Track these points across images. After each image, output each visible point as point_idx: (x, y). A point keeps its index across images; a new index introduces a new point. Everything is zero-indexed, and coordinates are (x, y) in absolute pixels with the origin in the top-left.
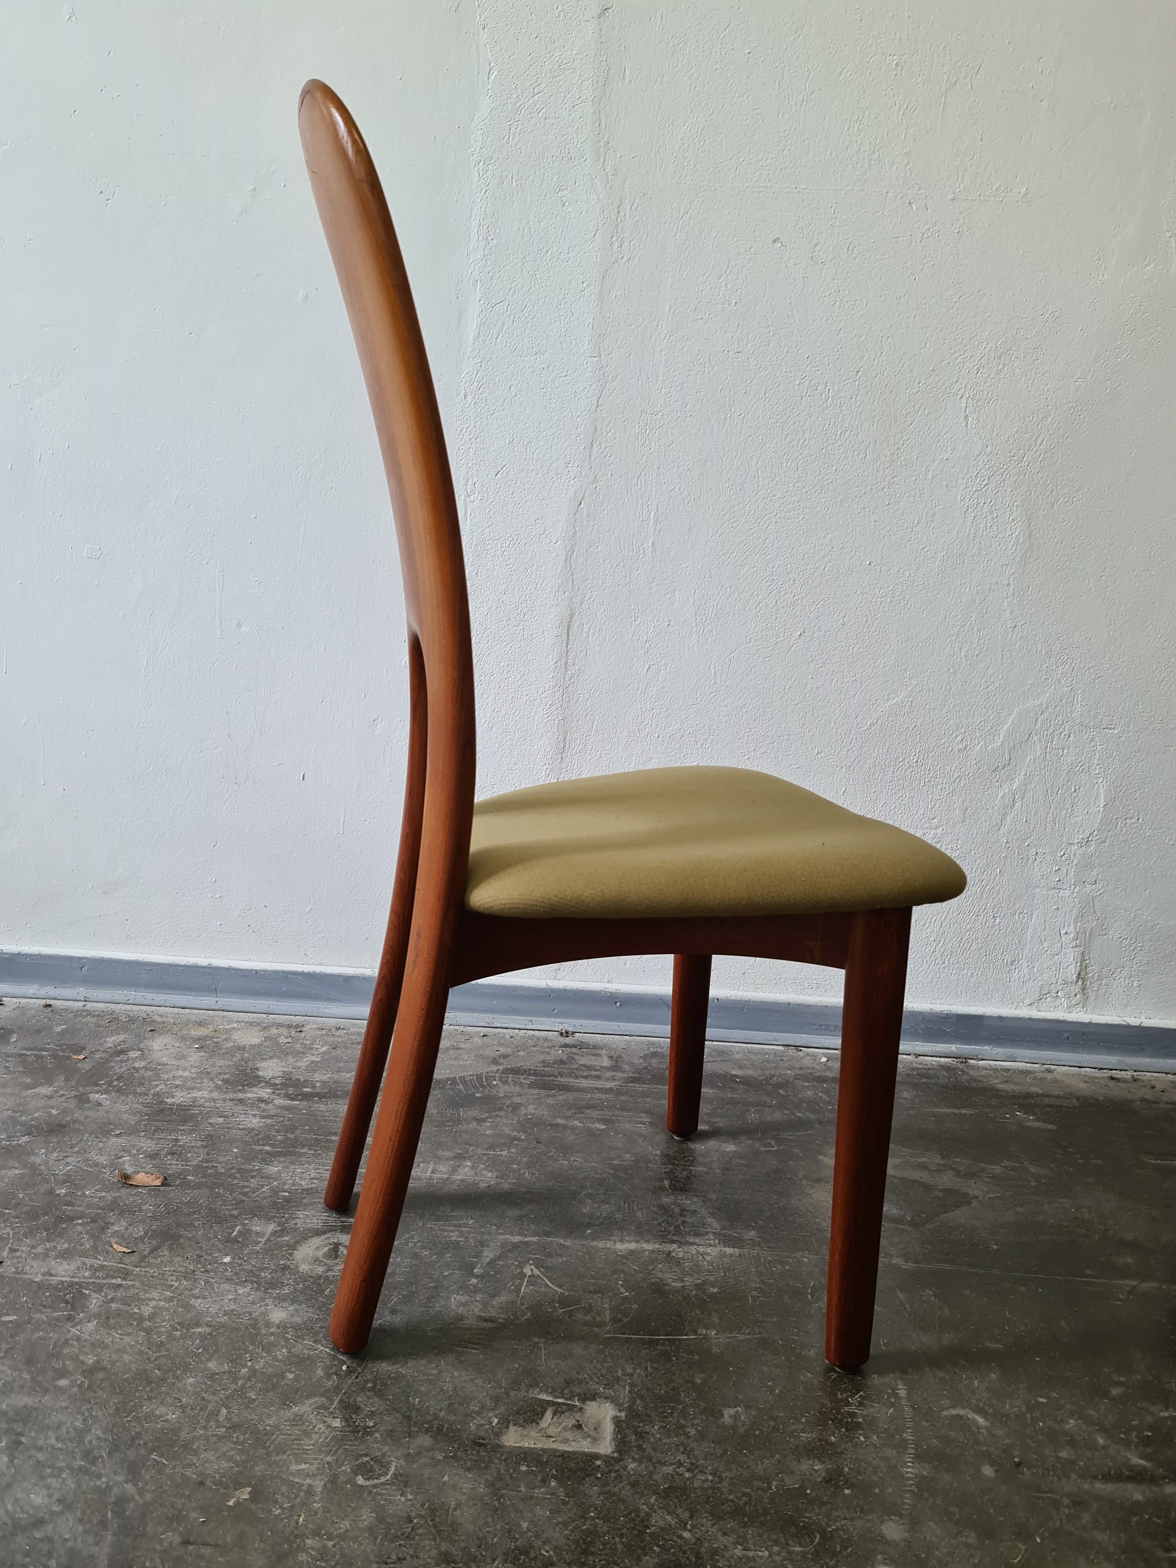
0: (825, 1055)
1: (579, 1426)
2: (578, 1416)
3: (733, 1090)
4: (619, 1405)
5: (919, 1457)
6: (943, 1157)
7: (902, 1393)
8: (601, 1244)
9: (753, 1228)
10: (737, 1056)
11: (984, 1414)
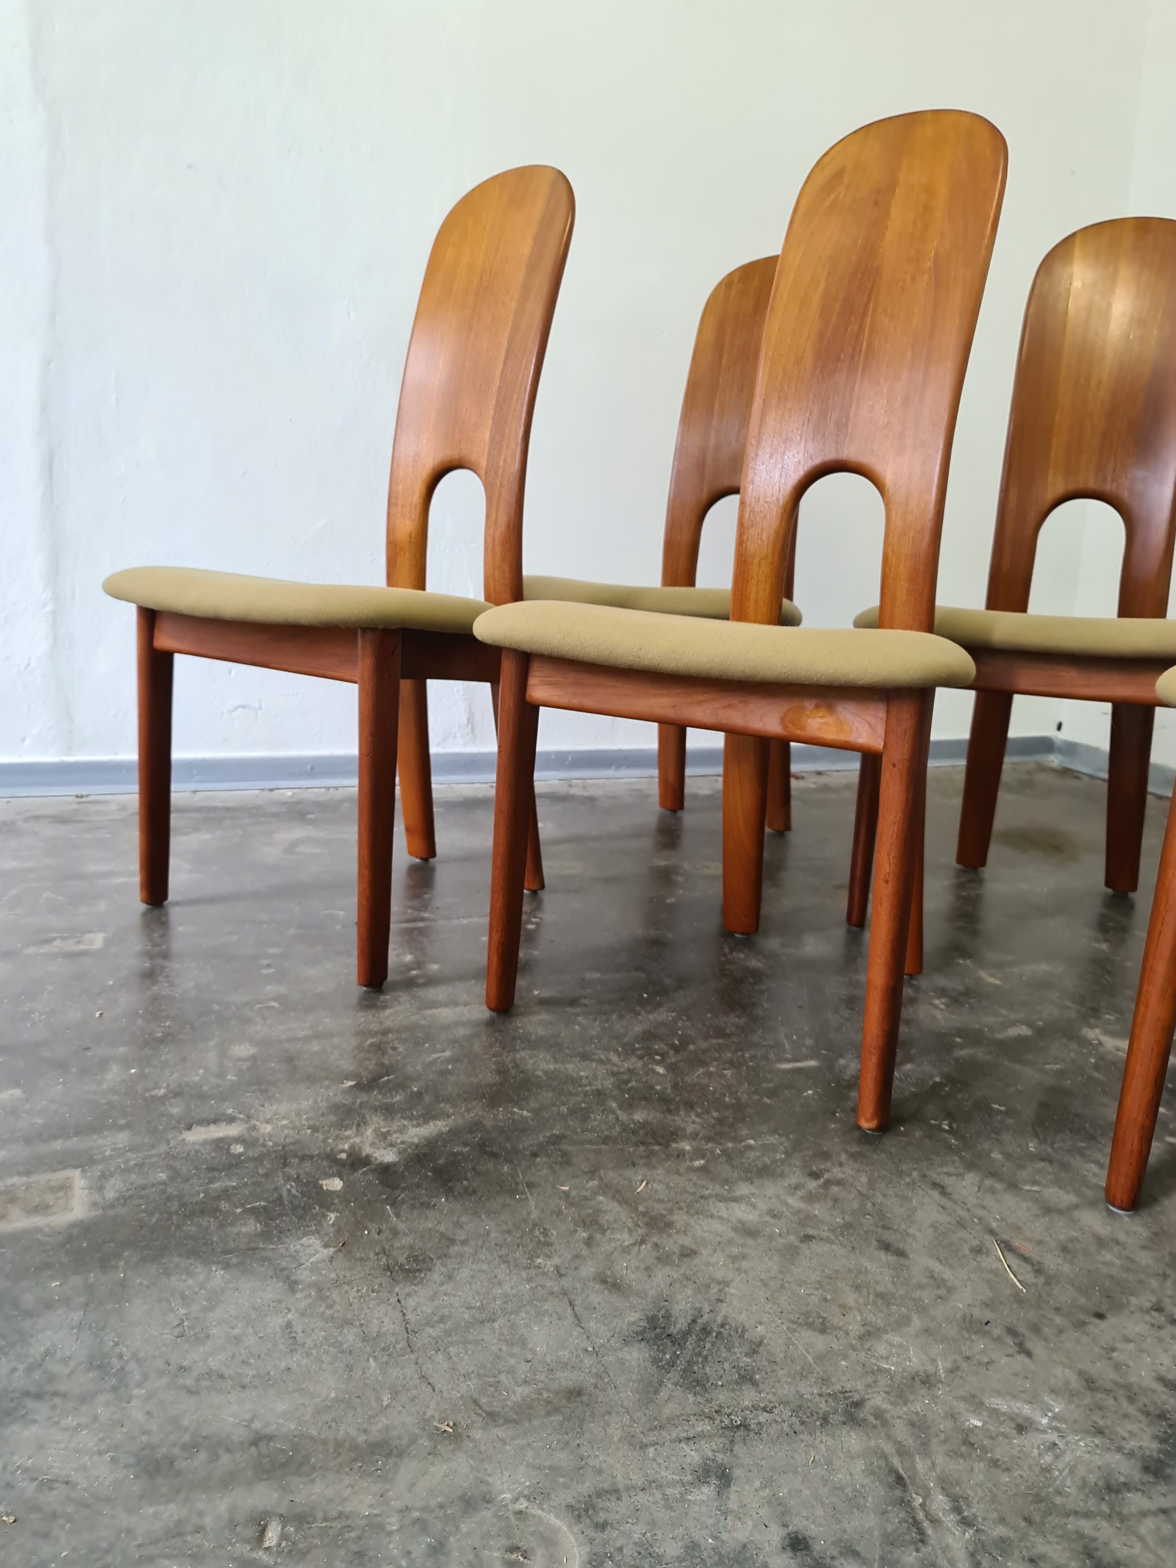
4: (108, 933)
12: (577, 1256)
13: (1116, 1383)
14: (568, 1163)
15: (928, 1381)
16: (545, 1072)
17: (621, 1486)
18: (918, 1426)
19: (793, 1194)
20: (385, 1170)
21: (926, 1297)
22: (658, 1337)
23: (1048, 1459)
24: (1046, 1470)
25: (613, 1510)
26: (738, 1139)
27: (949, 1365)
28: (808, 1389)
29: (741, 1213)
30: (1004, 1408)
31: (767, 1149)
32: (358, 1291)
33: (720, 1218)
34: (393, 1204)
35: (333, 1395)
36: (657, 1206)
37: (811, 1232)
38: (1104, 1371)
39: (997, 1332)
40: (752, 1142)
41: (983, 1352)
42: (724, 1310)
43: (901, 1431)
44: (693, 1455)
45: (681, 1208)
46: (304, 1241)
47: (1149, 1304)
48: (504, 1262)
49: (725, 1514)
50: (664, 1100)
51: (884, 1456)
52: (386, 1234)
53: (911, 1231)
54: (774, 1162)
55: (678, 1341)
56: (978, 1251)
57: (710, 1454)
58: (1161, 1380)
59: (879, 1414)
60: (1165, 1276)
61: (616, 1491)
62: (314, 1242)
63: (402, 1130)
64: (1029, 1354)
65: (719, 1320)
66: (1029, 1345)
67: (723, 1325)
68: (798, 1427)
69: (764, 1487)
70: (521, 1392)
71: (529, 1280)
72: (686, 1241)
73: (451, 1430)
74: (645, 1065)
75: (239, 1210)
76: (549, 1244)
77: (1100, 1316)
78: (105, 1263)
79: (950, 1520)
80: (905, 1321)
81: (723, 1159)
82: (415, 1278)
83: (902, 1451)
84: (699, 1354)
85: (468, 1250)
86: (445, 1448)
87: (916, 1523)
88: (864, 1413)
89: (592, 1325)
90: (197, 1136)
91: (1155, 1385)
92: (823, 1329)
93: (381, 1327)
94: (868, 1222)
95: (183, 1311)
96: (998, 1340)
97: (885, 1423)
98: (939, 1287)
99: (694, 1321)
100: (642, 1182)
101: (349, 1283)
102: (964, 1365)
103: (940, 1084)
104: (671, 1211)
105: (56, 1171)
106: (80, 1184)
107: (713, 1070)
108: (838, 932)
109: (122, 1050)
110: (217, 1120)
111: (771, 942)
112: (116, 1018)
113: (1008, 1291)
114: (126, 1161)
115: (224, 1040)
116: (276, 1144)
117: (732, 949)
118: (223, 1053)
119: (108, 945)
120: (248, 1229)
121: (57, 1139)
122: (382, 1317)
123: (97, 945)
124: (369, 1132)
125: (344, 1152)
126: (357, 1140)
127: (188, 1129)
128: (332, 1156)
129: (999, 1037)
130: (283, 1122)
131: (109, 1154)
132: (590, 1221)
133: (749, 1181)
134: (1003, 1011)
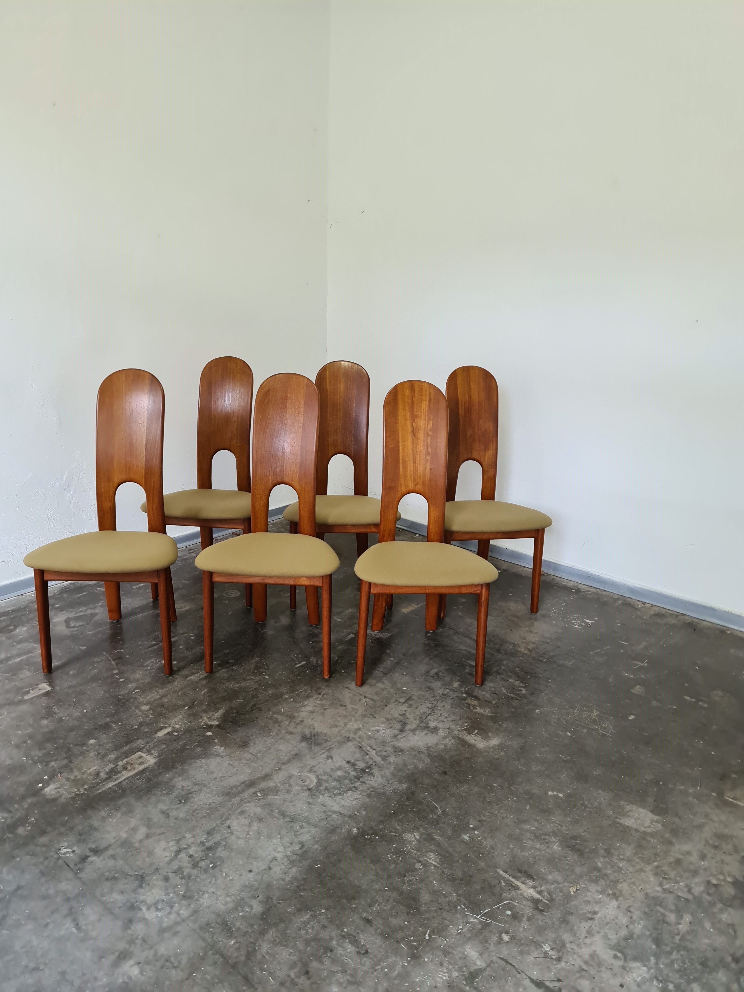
0: (32, 594)
1: (40, 689)
2: (38, 688)
4: (47, 683)
5: (114, 660)
6: (85, 607)
7: (105, 653)
8: (10, 662)
10: (4, 605)
11: (123, 649)
12: (279, 730)
13: (392, 718)
14: (261, 710)
15: (359, 729)
16: (238, 687)
17: (315, 765)
18: (360, 737)
19: (317, 700)
20: (218, 726)
21: (353, 713)
22: (306, 740)
23: (384, 735)
24: (384, 737)
25: (315, 769)
26: (298, 691)
27: (362, 725)
28: (339, 738)
29: (308, 708)
30: (374, 729)
31: (306, 691)
32: (237, 753)
33: (304, 711)
34: (228, 733)
35: (249, 771)
36: (289, 713)
37: (325, 708)
38: (389, 716)
39: (368, 715)
40: (301, 690)
41: (367, 720)
42: (316, 730)
43: (358, 739)
44: (324, 756)
47: (395, 701)
48: (264, 736)
49: (334, 762)
50: (274, 686)
51: (357, 744)
52: (233, 740)
53: (345, 700)
54: (309, 694)
55: (310, 738)
56: (360, 700)
57: (327, 755)
58: (400, 715)
59: (353, 738)
60: (396, 693)
62: (216, 747)
63: (213, 715)
66: (375, 716)
67: (317, 733)
68: (340, 745)
69: (339, 756)
70: (286, 758)
71: (272, 738)
72: (300, 719)
73: (278, 768)
74: (262, 677)
75: (193, 747)
76: (271, 730)
77: (386, 706)
78: (173, 767)
79: (371, 750)
80: (351, 720)
81: (297, 697)
82: (247, 746)
83: (359, 743)
84: (316, 740)
85: (254, 737)
86: (279, 771)
87: (366, 752)
88: (351, 738)
89: (292, 742)
90: (161, 734)
91: (398, 716)
92: (337, 726)
93: (249, 757)
94: (336, 701)
95: (203, 769)
96: (369, 717)
97: (355, 739)
98: (355, 711)
99: (311, 734)
100: (282, 708)
101: (234, 752)
102: (365, 724)
103: (337, 659)
104: (293, 713)
105: (134, 754)
106: (144, 755)
107: (280, 673)
108: (288, 612)
109: (108, 719)
110: (161, 729)
111: (271, 622)
112: (93, 711)
113: (368, 707)
114: (150, 746)
115: (136, 706)
116: (184, 729)
117: (261, 629)
118: (140, 710)
119: (52, 687)
120: (199, 749)
121: (123, 747)
122: (247, 756)
123: (49, 688)
124: (205, 718)
125: (203, 725)
126: (204, 721)
127: (156, 733)
128: (201, 727)
129: (346, 639)
130: (180, 723)
131: (142, 746)
132: (276, 721)
133: (306, 700)
134: (345, 630)
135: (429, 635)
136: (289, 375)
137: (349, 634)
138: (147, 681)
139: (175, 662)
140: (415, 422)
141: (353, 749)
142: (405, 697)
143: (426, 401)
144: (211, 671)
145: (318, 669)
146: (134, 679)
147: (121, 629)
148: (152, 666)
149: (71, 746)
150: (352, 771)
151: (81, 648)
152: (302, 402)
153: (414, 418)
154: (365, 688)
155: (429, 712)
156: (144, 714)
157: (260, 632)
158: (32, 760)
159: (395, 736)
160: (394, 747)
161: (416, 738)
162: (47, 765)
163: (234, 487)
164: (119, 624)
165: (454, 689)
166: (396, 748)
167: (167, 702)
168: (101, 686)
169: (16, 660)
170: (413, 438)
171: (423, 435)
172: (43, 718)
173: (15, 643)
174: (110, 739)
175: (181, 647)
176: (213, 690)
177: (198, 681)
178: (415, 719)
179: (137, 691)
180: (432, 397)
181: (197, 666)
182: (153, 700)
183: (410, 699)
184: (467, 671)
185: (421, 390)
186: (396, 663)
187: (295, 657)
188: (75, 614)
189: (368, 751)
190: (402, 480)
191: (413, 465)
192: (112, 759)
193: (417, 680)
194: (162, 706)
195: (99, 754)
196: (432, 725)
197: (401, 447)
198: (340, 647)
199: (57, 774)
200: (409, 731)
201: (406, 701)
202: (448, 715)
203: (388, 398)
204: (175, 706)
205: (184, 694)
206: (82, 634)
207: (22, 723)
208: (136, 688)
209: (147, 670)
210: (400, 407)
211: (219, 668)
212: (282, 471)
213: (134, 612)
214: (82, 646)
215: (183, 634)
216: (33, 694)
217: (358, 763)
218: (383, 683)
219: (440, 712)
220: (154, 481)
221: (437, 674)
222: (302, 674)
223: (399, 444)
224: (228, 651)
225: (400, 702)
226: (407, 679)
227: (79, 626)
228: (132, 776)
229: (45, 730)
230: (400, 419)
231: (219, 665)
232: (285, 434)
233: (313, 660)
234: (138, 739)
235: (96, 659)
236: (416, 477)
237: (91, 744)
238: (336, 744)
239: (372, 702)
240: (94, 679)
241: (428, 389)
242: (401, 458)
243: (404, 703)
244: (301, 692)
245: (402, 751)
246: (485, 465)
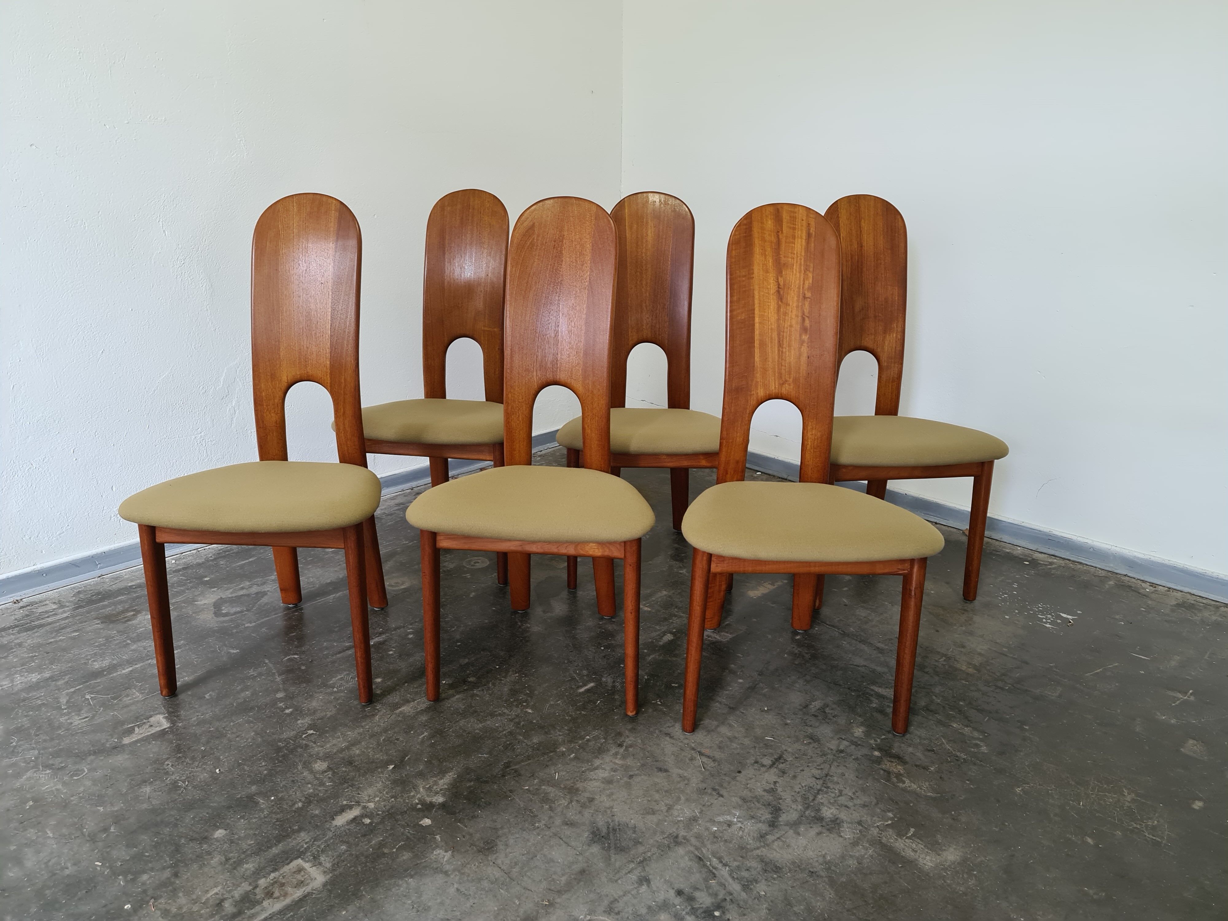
0: (173, 559)
1: (152, 726)
2: (149, 724)
3: (135, 592)
4: (164, 714)
5: (280, 675)
6: (249, 581)
7: (267, 661)
8: (115, 675)
9: (181, 640)
11: (297, 654)
12: (551, 817)
13: (751, 797)
14: (520, 775)
15: (694, 819)
16: (480, 729)
17: (617, 898)
18: (698, 837)
19: (616, 758)
20: (443, 806)
21: (681, 785)
22: (599, 839)
23: (741, 833)
24: (741, 837)
25: (620, 906)
26: (582, 738)
27: (699, 811)
28: (659, 838)
29: (602, 774)
30: (722, 820)
31: (596, 738)
32: (475, 865)
33: (595, 779)
34: (460, 821)
35: (496, 909)
36: (568, 783)
37: (631, 773)
38: (746, 793)
39: (709, 791)
40: (588, 737)
41: (708, 801)
42: (616, 819)
43: (693, 841)
44: (634, 877)
45: (577, 781)
46: (435, 853)
47: (753, 761)
48: (524, 830)
49: (654, 893)
50: (542, 727)
51: (693, 852)
52: (468, 837)
53: (666, 759)
54: (602, 744)
55: (606, 837)
56: (692, 759)
57: (639, 874)
58: (765, 790)
59: (685, 838)
60: (755, 747)
61: (616, 900)
62: (437, 852)
63: (436, 783)
64: (722, 796)
65: (617, 824)
66: (721, 793)
67: (619, 825)
68: (662, 853)
69: (661, 879)
70: (564, 879)
71: (538, 834)
72: (587, 795)
73: (547, 903)
74: (522, 710)
75: (395, 850)
76: (536, 816)
77: (739, 772)
78: (356, 895)
79: (720, 866)
80: (679, 799)
81: (581, 750)
82: (493, 851)
83: (697, 849)
84: (617, 840)
85: (506, 830)
86: (551, 910)
87: (711, 871)
88: (680, 839)
89: (573, 844)
90: (341, 820)
91: (764, 793)
92: (653, 813)
93: (495, 876)
94: (649, 760)
95: (410, 902)
96: (711, 794)
97: (688, 840)
98: (684, 780)
99: (608, 828)
100: (555, 773)
101: (468, 863)
102: (704, 809)
103: (648, 679)
104: (574, 783)
105: (288, 864)
106: (307, 865)
107: (552, 703)
108: (564, 594)
109: (254, 788)
110: (343, 810)
111: (537, 611)
112: (230, 770)
113: (707, 773)
114: (319, 846)
115: (304, 763)
116: (383, 812)
117: (521, 622)
118: (311, 771)
119: (173, 723)
120: (406, 856)
121: (271, 847)
122: (493, 872)
123: (166, 725)
124: (421, 790)
125: (418, 804)
126: (419, 796)
127: (333, 819)
128: (413, 808)
129: (661, 643)
130: (377, 799)
131: (305, 846)
132: (546, 799)
133: (597, 757)
134: (658, 627)
135: (798, 637)
136: (566, 200)
137: (664, 634)
138: (329, 714)
139: (379, 680)
140: (781, 276)
141: (686, 862)
142: (772, 754)
143: (801, 238)
144: (437, 698)
145: (616, 697)
146: (309, 710)
147: (300, 619)
148: (340, 686)
149: (183, 841)
150: (687, 913)
151: (232, 651)
152: (589, 246)
153: (780, 267)
154: (699, 736)
155: (819, 787)
156: (317, 779)
157: (520, 627)
158: (111, 867)
159: (762, 836)
160: (762, 860)
161: (802, 841)
162: (133, 880)
163: (480, 395)
164: (296, 611)
165: (855, 740)
166: (766, 864)
167: (359, 755)
168: (252, 722)
169: (124, 671)
170: (778, 302)
171: (796, 298)
172: (145, 782)
173: (129, 641)
174: (251, 829)
175: (391, 653)
176: (439, 733)
177: (414, 716)
178: (795, 801)
179: (312, 732)
180: (812, 230)
181: (414, 687)
182: (335, 751)
183: (780, 759)
184: (874, 705)
185: (793, 219)
186: (749, 688)
187: (576, 673)
188: (231, 593)
189: (715, 868)
190: (758, 376)
191: (779, 350)
192: (248, 873)
193: (789, 722)
194: (350, 763)
195: (227, 860)
196: (828, 812)
197: (757, 320)
198: (652, 656)
199: (148, 902)
200: (786, 825)
201: (774, 764)
202: (854, 793)
203: (735, 235)
204: (372, 762)
205: (389, 740)
206: (237, 626)
207: (110, 791)
208: (310, 727)
209: (332, 693)
210: (757, 250)
211: (451, 692)
212: (555, 362)
213: (322, 592)
214: (233, 648)
215: (395, 629)
216: (139, 733)
217: (697, 894)
218: (730, 726)
219: (837, 787)
220: (345, 380)
221: (822, 710)
222: (590, 706)
223: (754, 314)
224: (467, 660)
225: (763, 766)
226: (770, 719)
227: (235, 613)
228: (281, 912)
229: (145, 806)
230: (757, 270)
231: (451, 686)
232: (559, 300)
233: (607, 680)
234: (300, 830)
235: (252, 672)
236: (783, 371)
237: (217, 840)
238: (654, 850)
239: (712, 764)
240: (244, 708)
241: (804, 219)
242: (757, 337)
243: (771, 766)
244: (588, 740)
245: (777, 869)
246: (884, 357)
